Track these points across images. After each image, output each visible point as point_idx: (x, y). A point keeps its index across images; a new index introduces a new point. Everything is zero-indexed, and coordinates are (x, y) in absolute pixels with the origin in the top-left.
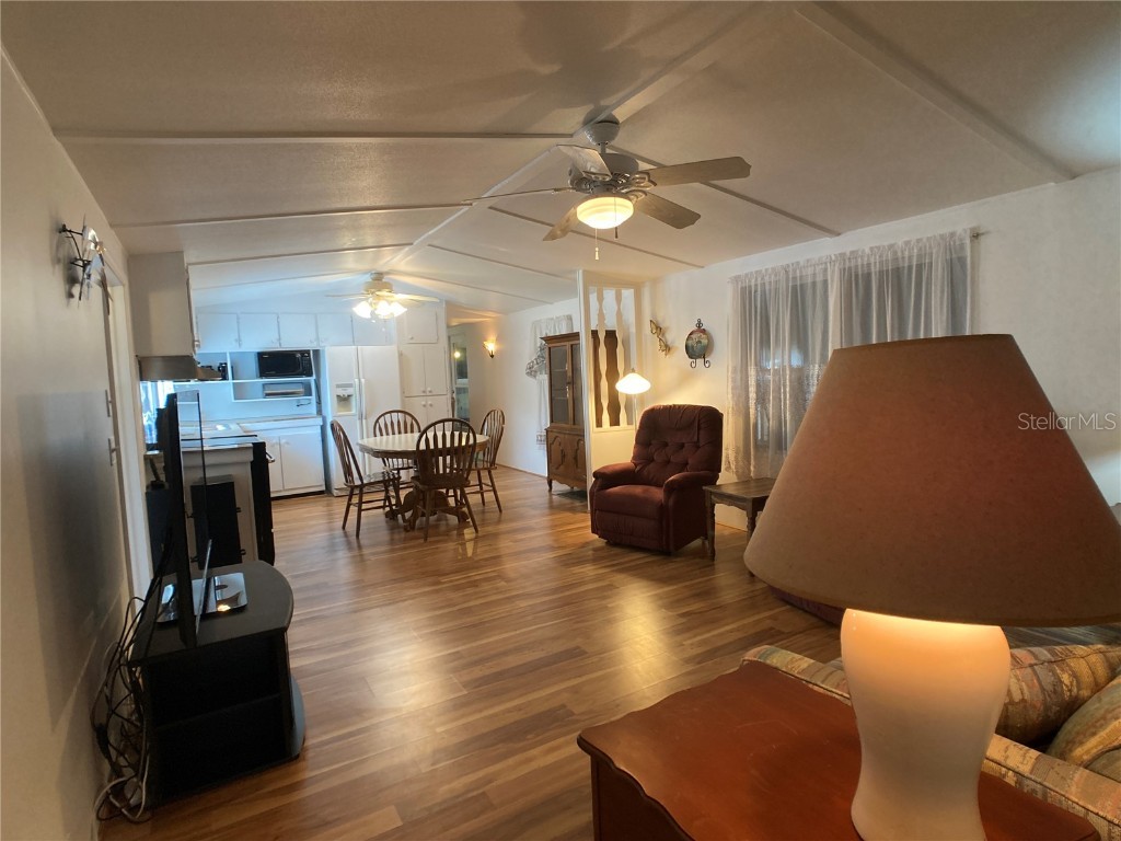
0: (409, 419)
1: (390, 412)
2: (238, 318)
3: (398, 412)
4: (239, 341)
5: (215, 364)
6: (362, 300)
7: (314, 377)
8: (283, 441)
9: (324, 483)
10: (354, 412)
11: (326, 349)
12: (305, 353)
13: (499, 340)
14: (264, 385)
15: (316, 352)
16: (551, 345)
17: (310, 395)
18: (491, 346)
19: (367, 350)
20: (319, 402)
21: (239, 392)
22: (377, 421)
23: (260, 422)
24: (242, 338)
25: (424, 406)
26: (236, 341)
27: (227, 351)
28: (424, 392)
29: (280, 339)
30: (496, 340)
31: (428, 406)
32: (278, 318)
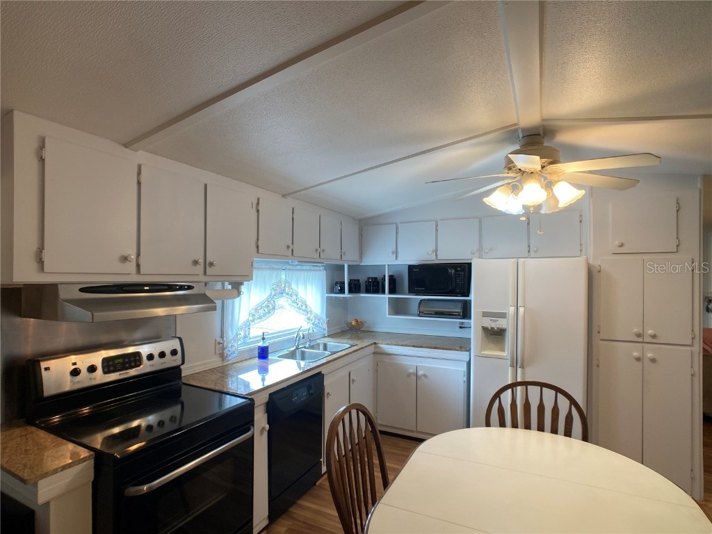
2: (397, 228)
4: (396, 253)
8: (420, 373)
10: (506, 354)
12: (458, 266)
19: (532, 265)
22: (497, 395)
23: (398, 345)
24: (399, 250)
25: (638, 359)
26: (393, 253)
27: (386, 263)
28: (639, 335)
29: (437, 251)
31: (646, 360)
32: (437, 225)
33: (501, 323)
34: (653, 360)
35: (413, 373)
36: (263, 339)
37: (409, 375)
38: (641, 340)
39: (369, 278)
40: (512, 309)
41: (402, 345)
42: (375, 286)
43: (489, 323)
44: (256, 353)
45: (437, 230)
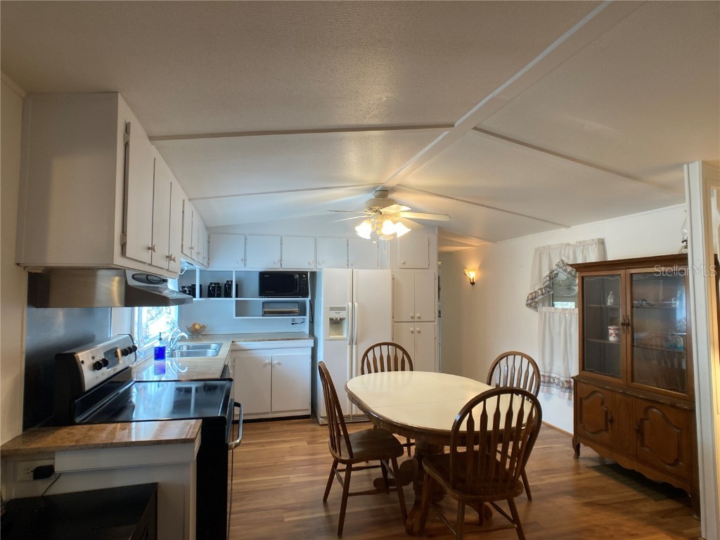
0: (400, 353)
1: (380, 345)
2: (246, 239)
3: (388, 344)
4: (245, 260)
5: (223, 281)
6: (366, 219)
7: (309, 298)
8: (275, 362)
9: (309, 407)
10: (345, 336)
11: (323, 271)
12: (303, 274)
13: (483, 267)
14: (264, 303)
15: (314, 274)
16: (584, 274)
17: (305, 315)
18: (472, 274)
19: (362, 273)
20: (312, 322)
21: (241, 310)
22: (366, 355)
23: (255, 341)
24: (247, 258)
25: (412, 332)
26: (242, 260)
27: (234, 270)
28: (412, 318)
29: (281, 260)
30: (479, 268)
31: (416, 332)
32: (281, 240)
33: (342, 314)
34: (419, 332)
35: (269, 364)
36: (161, 339)
37: (265, 365)
38: (413, 320)
39: (211, 284)
40: (350, 304)
41: (259, 341)
42: (218, 290)
43: (335, 315)
44: (152, 353)
45: (281, 244)
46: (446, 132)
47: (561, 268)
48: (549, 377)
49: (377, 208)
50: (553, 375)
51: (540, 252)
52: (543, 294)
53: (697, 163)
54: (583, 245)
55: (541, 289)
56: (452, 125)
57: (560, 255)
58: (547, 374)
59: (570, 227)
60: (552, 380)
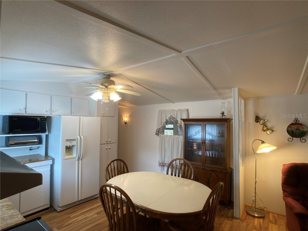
0: (122, 164)
7: (46, 133)
9: (49, 202)
10: (75, 155)
14: (8, 138)
16: (186, 123)
17: (42, 144)
18: (126, 119)
22: (108, 168)
25: (107, 149)
28: (107, 142)
29: (26, 108)
30: (129, 116)
31: (108, 149)
32: (26, 95)
33: (74, 143)
34: (110, 149)
38: (107, 143)
40: (78, 137)
43: (69, 144)
45: (26, 97)
46: (175, 54)
47: (172, 119)
48: (164, 163)
49: (106, 84)
50: (165, 162)
51: (161, 112)
52: (162, 129)
53: (237, 88)
54: (181, 111)
55: (162, 127)
56: (180, 52)
57: (171, 114)
58: (163, 162)
59: (174, 103)
60: (165, 164)
